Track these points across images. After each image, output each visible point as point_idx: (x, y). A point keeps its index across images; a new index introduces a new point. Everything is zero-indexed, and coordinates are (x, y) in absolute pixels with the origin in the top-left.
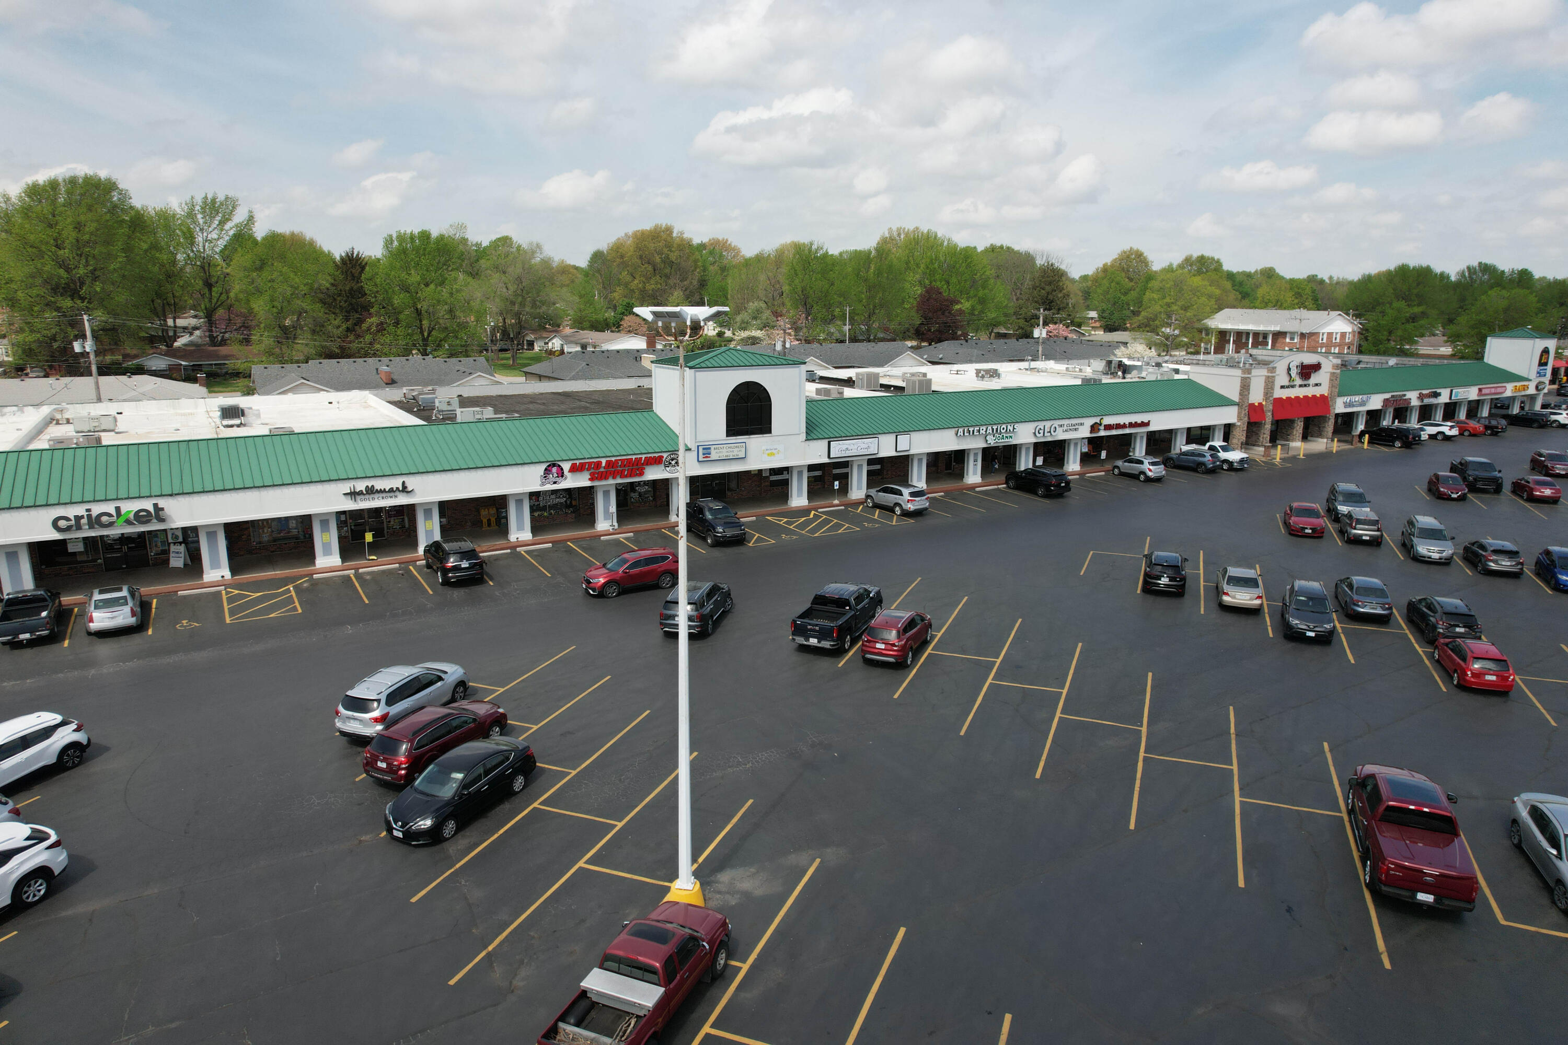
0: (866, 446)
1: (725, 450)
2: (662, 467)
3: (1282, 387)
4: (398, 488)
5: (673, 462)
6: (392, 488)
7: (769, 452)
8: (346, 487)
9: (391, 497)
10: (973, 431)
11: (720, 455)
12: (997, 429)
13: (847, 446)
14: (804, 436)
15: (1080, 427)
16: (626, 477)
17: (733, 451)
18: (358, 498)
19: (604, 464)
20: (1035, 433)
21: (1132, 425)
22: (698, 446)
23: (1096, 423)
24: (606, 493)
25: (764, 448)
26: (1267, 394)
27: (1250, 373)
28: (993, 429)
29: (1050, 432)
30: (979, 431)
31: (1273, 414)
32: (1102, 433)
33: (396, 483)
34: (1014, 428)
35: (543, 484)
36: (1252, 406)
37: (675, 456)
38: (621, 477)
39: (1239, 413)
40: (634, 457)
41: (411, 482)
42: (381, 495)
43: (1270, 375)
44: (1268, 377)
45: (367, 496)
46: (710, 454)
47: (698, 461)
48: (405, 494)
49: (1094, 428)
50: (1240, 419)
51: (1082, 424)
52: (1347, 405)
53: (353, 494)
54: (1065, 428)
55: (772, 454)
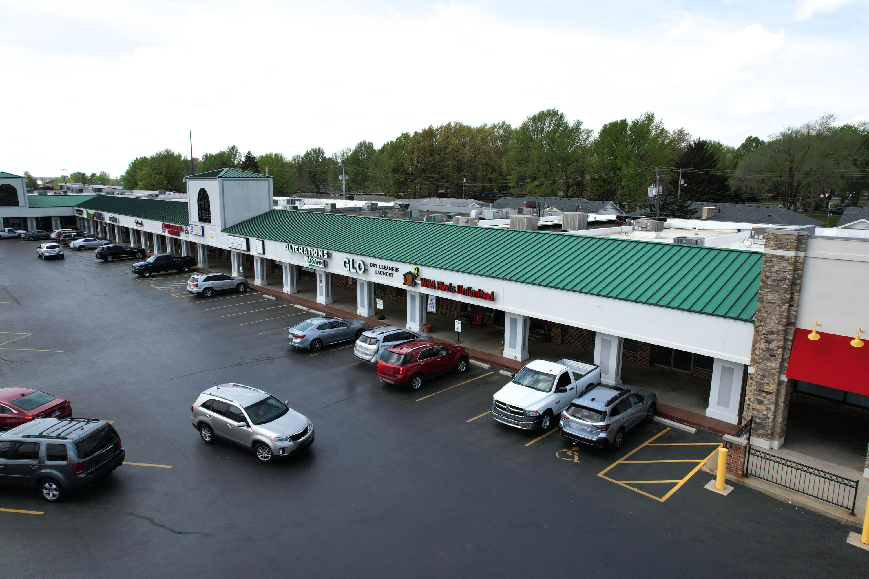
10: (294, 248)
12: (311, 251)
14: (221, 228)
15: (395, 273)
20: (343, 265)
21: (463, 291)
23: (410, 273)
25: (209, 232)
28: (308, 251)
29: (359, 269)
30: (298, 250)
49: (409, 279)
51: (397, 270)
54: (378, 269)
55: (212, 237)
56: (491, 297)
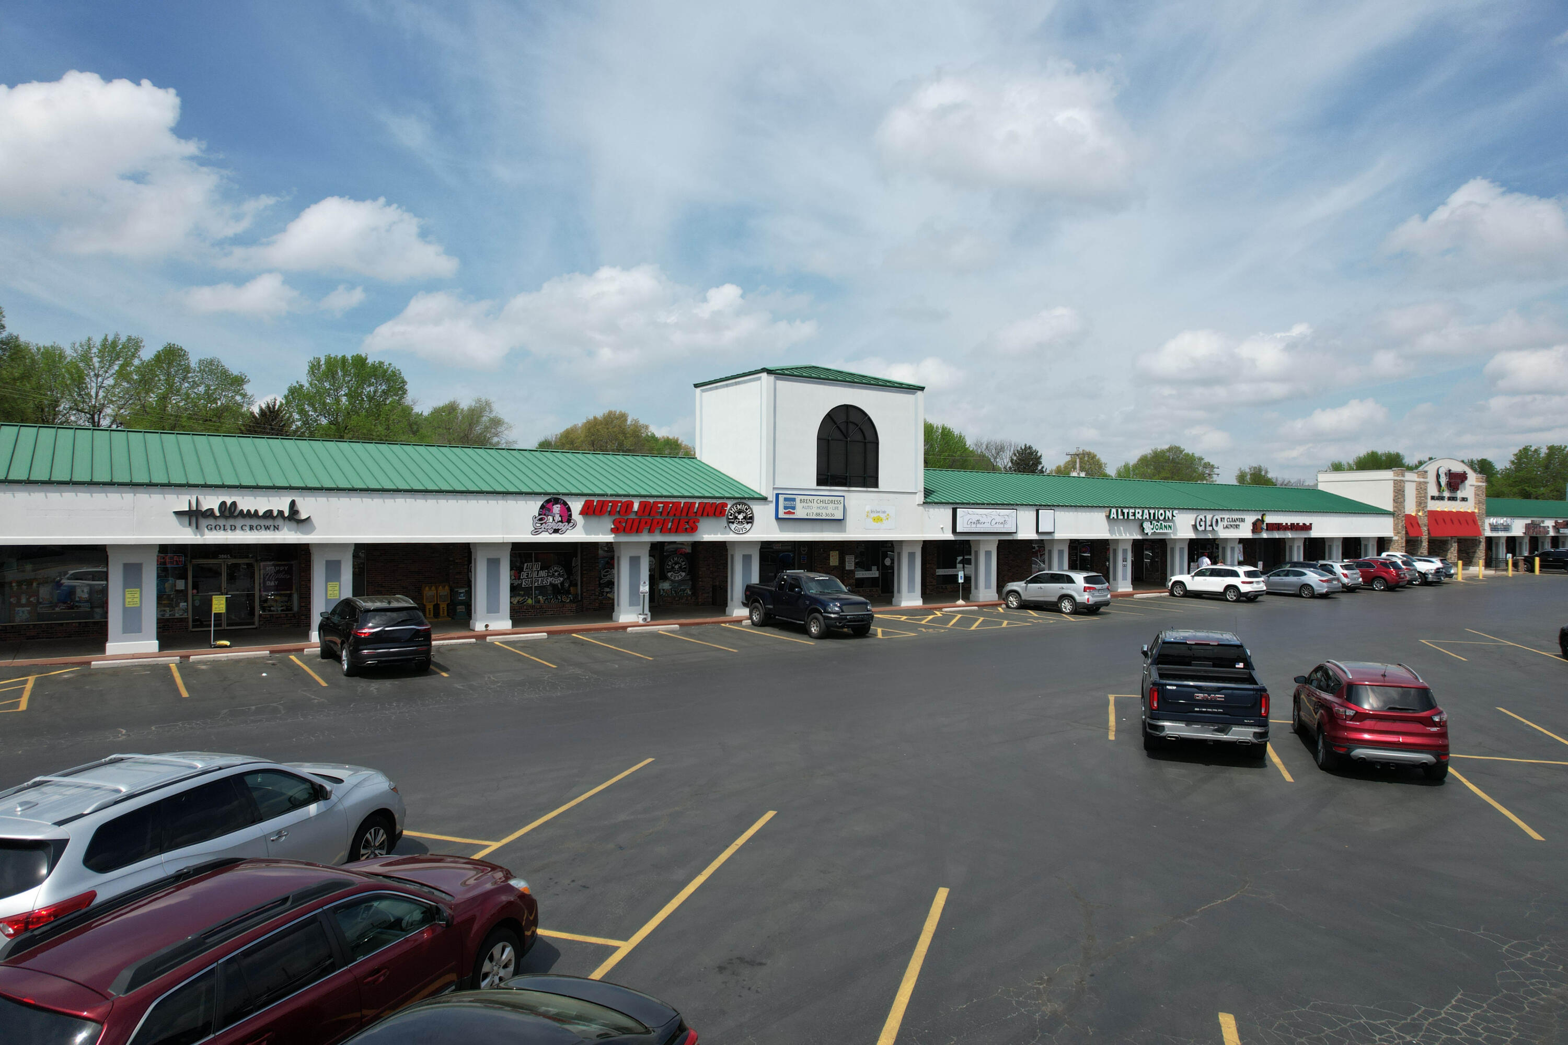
0: (1002, 520)
1: (815, 505)
2: (723, 522)
3: (1433, 498)
4: (281, 513)
5: (741, 517)
6: (271, 511)
7: (875, 515)
8: (183, 502)
9: (267, 528)
10: (1128, 513)
11: (809, 511)
12: (1154, 514)
13: (978, 518)
14: (920, 498)
15: (1241, 524)
16: (670, 531)
17: (826, 508)
18: (204, 523)
19: (636, 507)
20: (1195, 527)
21: (1294, 527)
22: (777, 495)
23: (1258, 520)
24: (635, 561)
25: (868, 508)
26: (1420, 503)
27: (1403, 476)
28: (1150, 514)
29: (1211, 525)
30: (1134, 514)
31: (1428, 530)
32: (1265, 535)
33: (281, 503)
34: (1173, 516)
35: (536, 532)
36: (1408, 517)
37: (744, 508)
38: (662, 531)
39: (1396, 525)
40: (683, 501)
41: (307, 506)
42: (248, 522)
43: (1422, 480)
44: (1420, 483)
45: (221, 522)
46: (794, 508)
47: (777, 518)
48: (294, 525)
49: (1256, 526)
50: (1397, 532)
51: (1243, 520)
52: (1494, 528)
53: (194, 516)
54: (1226, 523)
55: (878, 520)
56: (1307, 528)
